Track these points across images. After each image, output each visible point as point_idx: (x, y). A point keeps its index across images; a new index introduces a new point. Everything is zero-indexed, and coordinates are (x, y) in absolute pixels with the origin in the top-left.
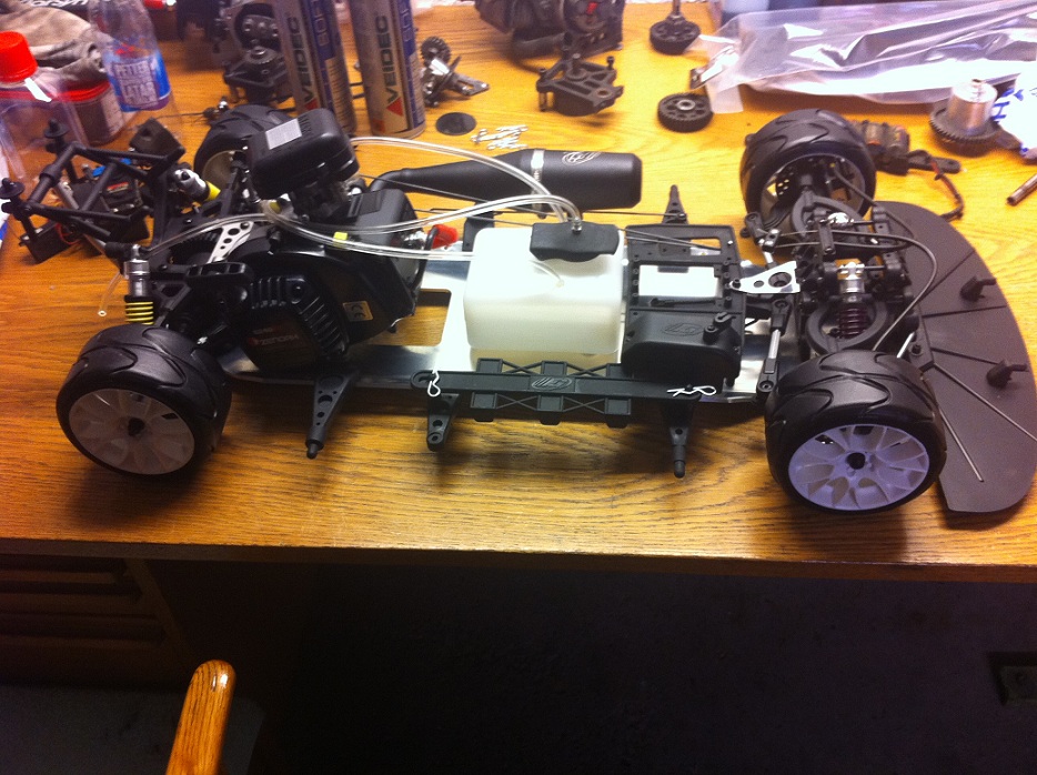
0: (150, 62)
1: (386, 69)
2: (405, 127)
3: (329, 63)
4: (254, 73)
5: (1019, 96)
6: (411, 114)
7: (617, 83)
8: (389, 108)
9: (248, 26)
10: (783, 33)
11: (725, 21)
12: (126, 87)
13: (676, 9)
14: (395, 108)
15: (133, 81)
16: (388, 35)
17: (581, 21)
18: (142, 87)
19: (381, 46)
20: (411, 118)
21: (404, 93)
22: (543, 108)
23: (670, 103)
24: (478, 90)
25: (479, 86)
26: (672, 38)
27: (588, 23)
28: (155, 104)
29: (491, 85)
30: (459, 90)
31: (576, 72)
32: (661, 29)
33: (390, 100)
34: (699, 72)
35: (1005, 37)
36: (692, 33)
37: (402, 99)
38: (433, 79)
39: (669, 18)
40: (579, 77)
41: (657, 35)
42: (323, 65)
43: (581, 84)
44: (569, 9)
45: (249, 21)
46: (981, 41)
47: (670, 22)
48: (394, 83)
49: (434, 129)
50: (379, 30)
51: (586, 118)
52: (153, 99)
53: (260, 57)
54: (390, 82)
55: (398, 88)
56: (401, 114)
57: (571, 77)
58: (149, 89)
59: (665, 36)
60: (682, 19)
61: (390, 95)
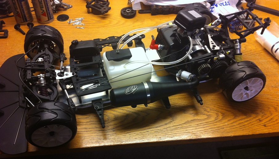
1: (40, 4)
2: (47, 20)
3: (23, 3)
4: (1, 5)
5: (216, 6)
8: (42, 15)
14: (44, 14)
20: (49, 17)
21: (46, 10)
23: (124, 10)
24: (69, 7)
29: (73, 6)
30: (63, 8)
31: (97, 2)
33: (42, 12)
37: (46, 12)
38: (55, 5)
43: (98, 6)
54: (42, 7)
55: (44, 9)
56: (46, 16)
57: (96, 4)
61: (42, 11)
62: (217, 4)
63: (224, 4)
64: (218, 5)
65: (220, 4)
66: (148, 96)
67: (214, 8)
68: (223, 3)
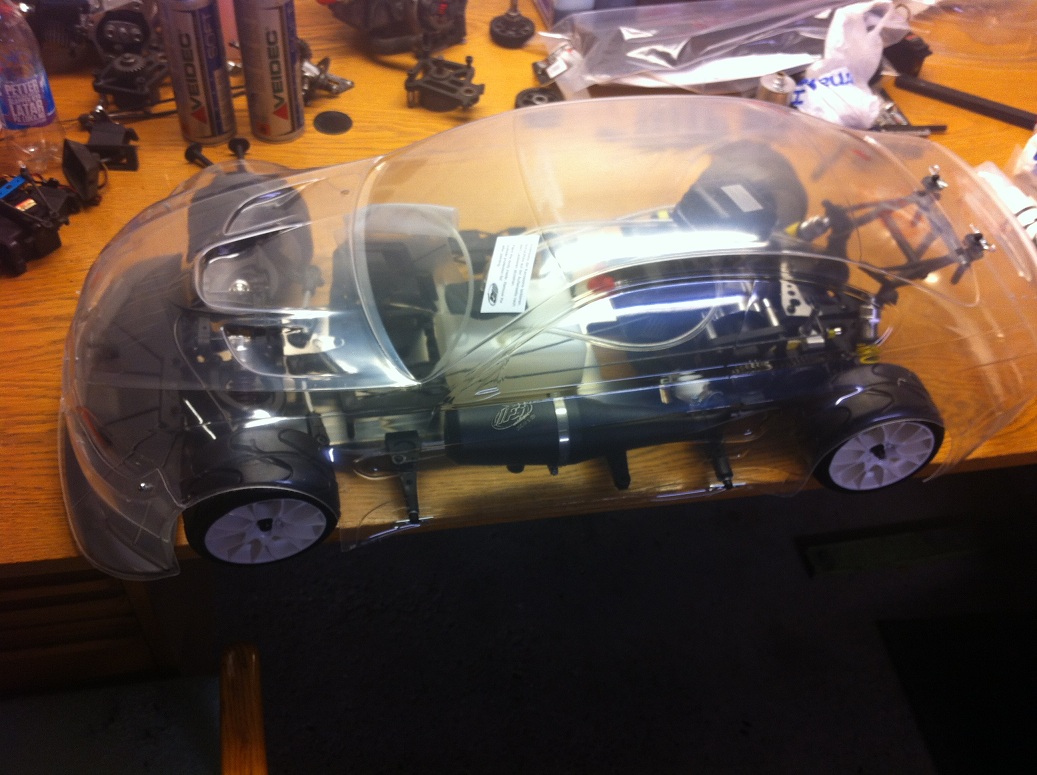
0: (38, 80)
1: (273, 78)
2: (289, 129)
3: (217, 73)
4: (127, 80)
5: (812, 86)
6: (295, 116)
7: (476, 81)
8: (275, 113)
9: (111, 32)
10: (620, 35)
11: (557, 19)
12: (15, 106)
13: (514, 7)
14: (281, 113)
15: (23, 100)
16: (277, 48)
17: (433, 20)
18: (32, 104)
19: (270, 57)
20: (295, 120)
21: (290, 99)
22: (411, 105)
23: (525, 98)
24: (345, 87)
25: (344, 84)
26: (510, 34)
27: (440, 22)
28: (44, 120)
29: (356, 82)
30: (328, 88)
31: (440, 71)
32: (500, 24)
33: (276, 106)
34: (542, 66)
35: (797, 34)
36: (528, 28)
37: (288, 105)
38: (306, 80)
39: (507, 15)
40: (444, 77)
41: (497, 30)
42: (211, 76)
43: (446, 83)
44: (422, 9)
45: (111, 28)
46: (777, 38)
47: (508, 19)
48: (281, 90)
49: (312, 128)
50: (270, 43)
51: (453, 113)
52: (42, 116)
53: (130, 64)
54: (277, 89)
55: (284, 95)
56: (286, 118)
57: (435, 76)
58: (38, 106)
59: (503, 31)
60: (519, 15)
61: (277, 101)
62: (813, 81)
63: (837, 80)
64: (817, 83)
65: (824, 81)
66: (562, 440)
67: (803, 91)
68: (831, 79)
